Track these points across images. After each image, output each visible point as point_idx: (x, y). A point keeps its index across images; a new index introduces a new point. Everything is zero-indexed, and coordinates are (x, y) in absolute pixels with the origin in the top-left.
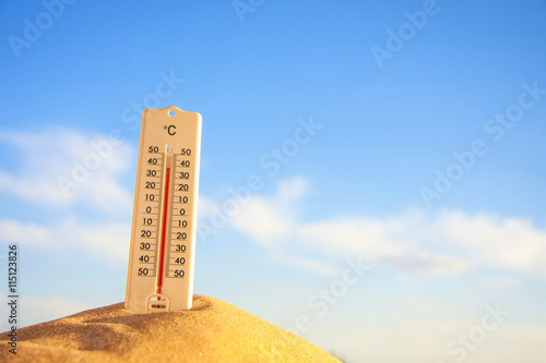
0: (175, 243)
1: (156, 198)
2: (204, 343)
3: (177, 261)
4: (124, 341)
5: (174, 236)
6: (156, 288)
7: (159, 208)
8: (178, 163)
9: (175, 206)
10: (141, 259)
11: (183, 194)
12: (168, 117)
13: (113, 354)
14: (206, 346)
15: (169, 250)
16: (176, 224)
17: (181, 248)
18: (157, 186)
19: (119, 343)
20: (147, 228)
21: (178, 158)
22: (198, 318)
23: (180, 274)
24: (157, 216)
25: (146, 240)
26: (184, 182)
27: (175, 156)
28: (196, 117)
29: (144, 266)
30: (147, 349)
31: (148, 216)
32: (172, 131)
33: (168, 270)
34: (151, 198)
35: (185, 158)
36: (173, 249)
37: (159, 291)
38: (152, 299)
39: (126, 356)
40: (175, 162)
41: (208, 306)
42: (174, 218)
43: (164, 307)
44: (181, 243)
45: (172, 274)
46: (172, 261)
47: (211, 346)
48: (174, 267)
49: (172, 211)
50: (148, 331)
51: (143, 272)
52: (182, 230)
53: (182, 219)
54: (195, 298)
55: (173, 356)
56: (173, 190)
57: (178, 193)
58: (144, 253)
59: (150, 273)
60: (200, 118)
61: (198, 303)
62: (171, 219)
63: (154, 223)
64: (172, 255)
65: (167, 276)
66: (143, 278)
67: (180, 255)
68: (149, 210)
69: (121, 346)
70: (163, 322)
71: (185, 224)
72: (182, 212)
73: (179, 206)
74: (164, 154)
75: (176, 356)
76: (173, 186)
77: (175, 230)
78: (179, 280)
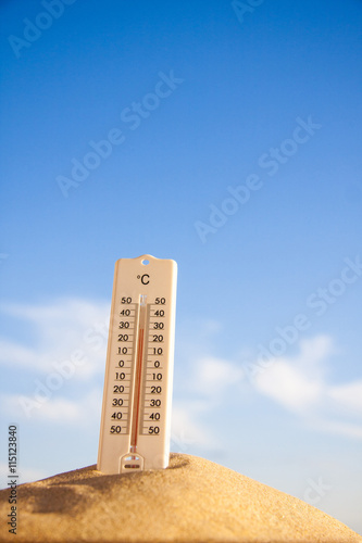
0: (149, 397)
1: (130, 351)
2: (168, 501)
3: (152, 417)
4: (81, 503)
5: (149, 390)
6: (130, 446)
7: (133, 361)
8: (152, 313)
9: (149, 358)
10: (114, 416)
11: (157, 345)
12: (140, 266)
13: (64, 517)
14: (168, 505)
15: (143, 406)
16: (150, 377)
17: (156, 403)
18: (130, 338)
19: (75, 504)
20: (119, 384)
21: (152, 307)
22: (167, 477)
23: (154, 431)
24: (130, 370)
25: (118, 396)
26: (158, 332)
27: (149, 305)
28: (171, 264)
29: (116, 423)
30: (103, 509)
31: (120, 371)
32: (145, 281)
33: (142, 427)
34: (124, 351)
35: (159, 308)
36: (148, 404)
37: (134, 450)
38: (126, 459)
39: (78, 517)
40: (149, 312)
41: (185, 465)
42: (148, 371)
43: (138, 467)
44: (156, 397)
45: (146, 431)
46: (147, 417)
47: (175, 505)
48: (148, 423)
49: (146, 364)
50: (110, 490)
51: (115, 430)
52: (156, 384)
53: (157, 371)
54: (172, 457)
55: (129, 517)
56: (147, 342)
57: (152, 345)
58: (117, 410)
59: (123, 431)
60: (175, 265)
61: (176, 462)
62: (145, 372)
63: (127, 377)
64: (146, 411)
65: (141, 433)
66: (115, 436)
67: (155, 410)
68: (121, 363)
69: (76, 508)
70: (128, 482)
71: (159, 377)
72: (157, 365)
73: (153, 359)
74: (137, 305)
75: (133, 516)
76: (147, 338)
77: (149, 384)
78: (153, 437)
